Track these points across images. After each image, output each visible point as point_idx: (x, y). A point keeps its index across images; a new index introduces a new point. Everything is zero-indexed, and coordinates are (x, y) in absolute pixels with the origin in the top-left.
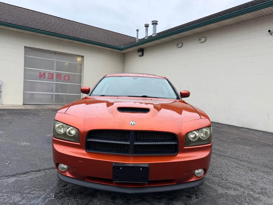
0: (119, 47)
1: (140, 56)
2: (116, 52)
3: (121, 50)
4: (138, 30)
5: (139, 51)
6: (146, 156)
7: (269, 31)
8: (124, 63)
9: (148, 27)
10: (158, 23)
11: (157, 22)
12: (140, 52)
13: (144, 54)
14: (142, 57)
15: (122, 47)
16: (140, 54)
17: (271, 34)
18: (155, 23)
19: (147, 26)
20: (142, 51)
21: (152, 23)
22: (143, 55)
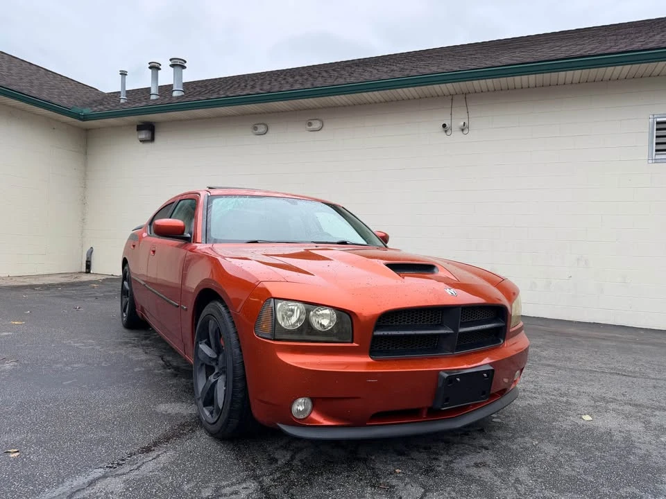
0: (77, 110)
1: (143, 141)
2: (64, 123)
3: (85, 118)
4: (123, 74)
5: (140, 128)
6: (475, 353)
7: (444, 126)
8: (86, 154)
9: (159, 71)
10: (185, 65)
11: (185, 62)
12: (144, 132)
13: (157, 137)
14: (148, 146)
15: (87, 111)
16: (144, 135)
17: (446, 131)
18: (178, 65)
19: (155, 67)
20: (149, 130)
21: (171, 63)
22: (152, 139)
